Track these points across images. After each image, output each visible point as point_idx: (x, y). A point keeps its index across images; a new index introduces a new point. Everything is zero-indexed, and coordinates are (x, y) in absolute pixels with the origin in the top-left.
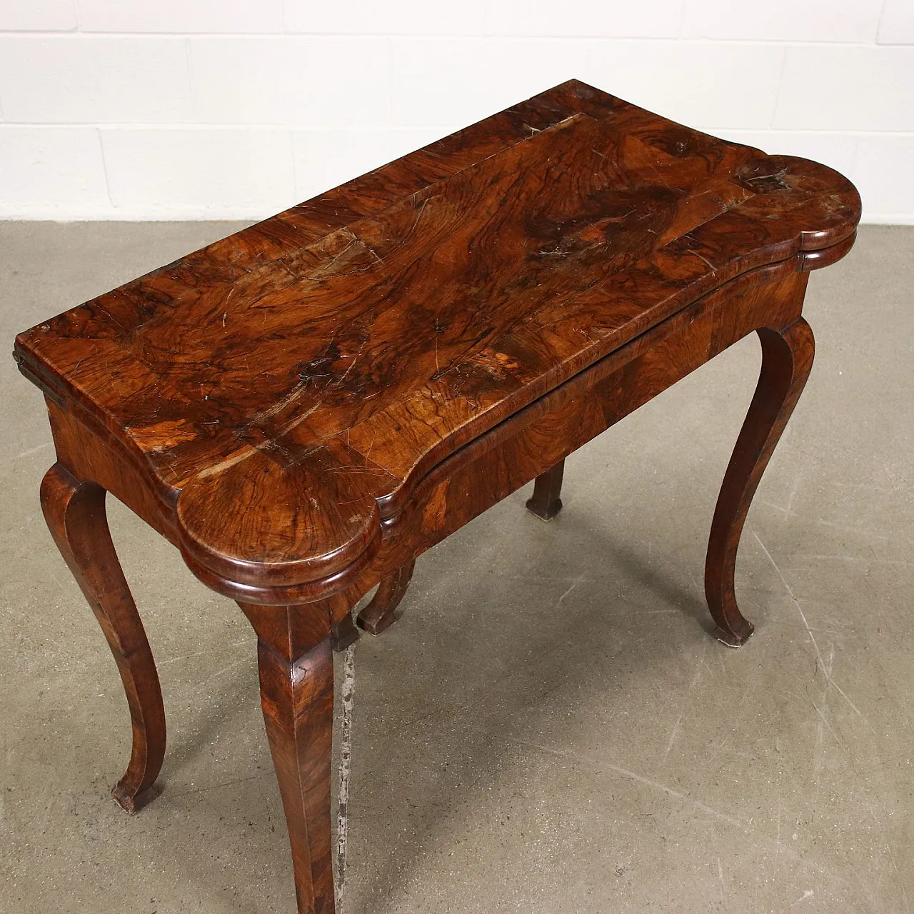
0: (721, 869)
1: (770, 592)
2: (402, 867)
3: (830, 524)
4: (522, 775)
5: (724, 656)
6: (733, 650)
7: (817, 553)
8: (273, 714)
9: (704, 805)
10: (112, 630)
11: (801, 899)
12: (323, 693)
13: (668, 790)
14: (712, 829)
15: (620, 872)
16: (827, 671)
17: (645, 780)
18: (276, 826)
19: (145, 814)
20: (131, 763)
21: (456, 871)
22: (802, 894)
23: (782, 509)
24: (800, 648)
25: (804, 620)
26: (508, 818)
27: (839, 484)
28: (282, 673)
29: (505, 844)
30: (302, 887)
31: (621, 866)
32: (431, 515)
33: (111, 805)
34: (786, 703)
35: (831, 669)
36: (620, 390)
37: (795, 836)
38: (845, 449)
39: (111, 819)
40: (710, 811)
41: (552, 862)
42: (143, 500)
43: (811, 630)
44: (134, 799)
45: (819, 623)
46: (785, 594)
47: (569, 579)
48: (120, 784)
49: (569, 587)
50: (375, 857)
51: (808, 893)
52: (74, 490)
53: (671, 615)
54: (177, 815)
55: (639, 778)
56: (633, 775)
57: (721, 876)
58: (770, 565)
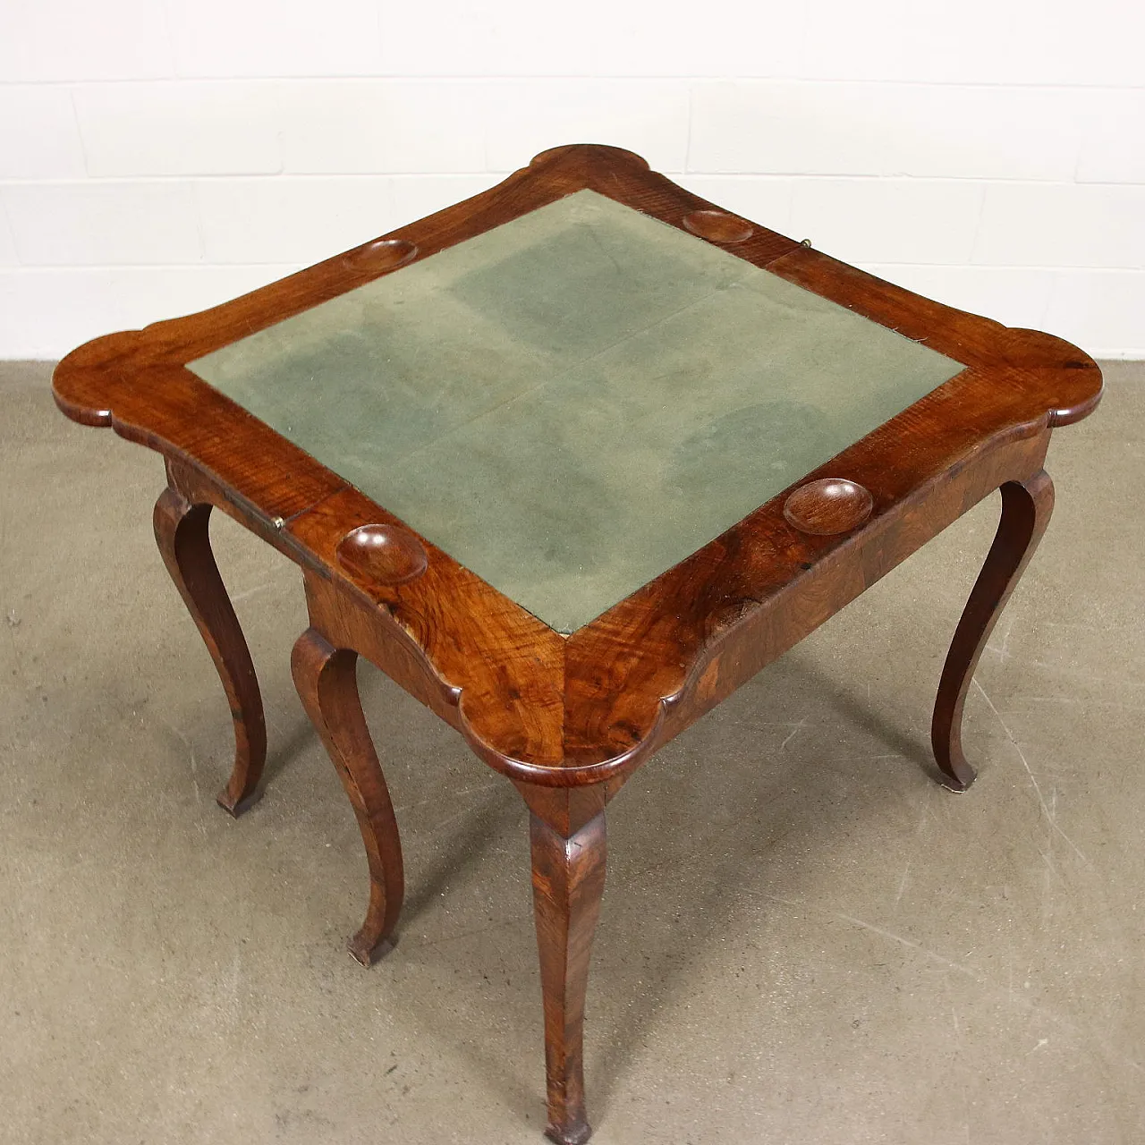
0: (955, 1019)
1: (990, 736)
2: (640, 1020)
3: (1046, 666)
4: (754, 925)
5: (949, 802)
6: (957, 796)
7: (1034, 695)
8: (544, 888)
9: (937, 954)
10: (358, 791)
11: (1035, 1049)
12: (596, 868)
13: (900, 939)
14: (945, 978)
15: (856, 1024)
16: (1051, 816)
17: (877, 930)
18: (511, 979)
19: (379, 967)
20: (368, 919)
21: (693, 1024)
22: (1037, 1043)
23: (996, 650)
24: (1023, 792)
25: (1026, 764)
26: (743, 969)
27: (1052, 625)
28: (557, 849)
29: (741, 996)
30: (553, 1048)
31: (857, 1017)
32: (704, 686)
33: (346, 958)
34: (1012, 850)
35: (1054, 814)
36: (881, 551)
37: (1027, 985)
38: (1055, 588)
39: (347, 971)
40: (942, 960)
41: (789, 1014)
42: (408, 671)
43: (1033, 774)
44: (369, 953)
45: (1040, 767)
46: (1005, 738)
47: (790, 724)
48: (357, 938)
49: (790, 733)
50: (611, 1010)
51: (1043, 1042)
52: (329, 657)
53: (895, 760)
54: (412, 967)
55: (871, 927)
56: (864, 925)
57: (956, 1026)
58: (988, 708)
